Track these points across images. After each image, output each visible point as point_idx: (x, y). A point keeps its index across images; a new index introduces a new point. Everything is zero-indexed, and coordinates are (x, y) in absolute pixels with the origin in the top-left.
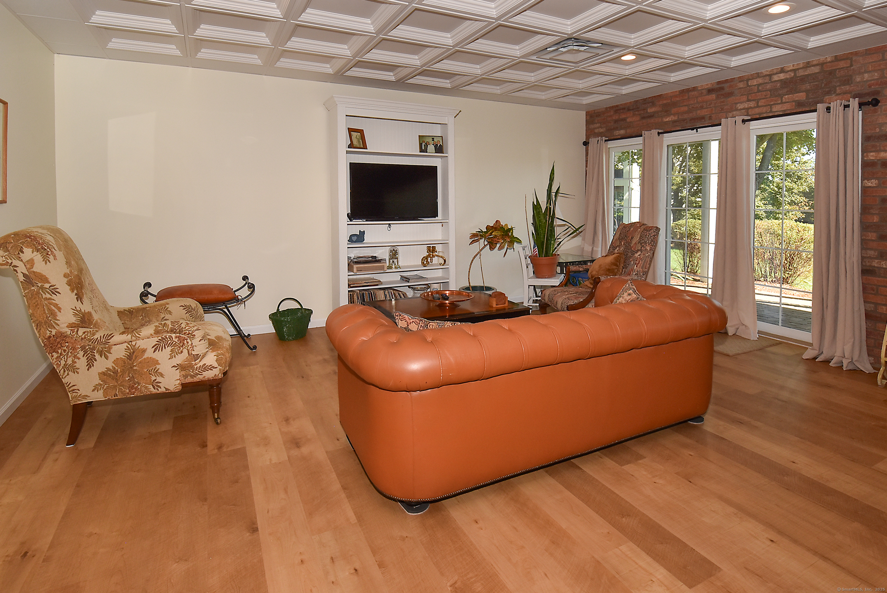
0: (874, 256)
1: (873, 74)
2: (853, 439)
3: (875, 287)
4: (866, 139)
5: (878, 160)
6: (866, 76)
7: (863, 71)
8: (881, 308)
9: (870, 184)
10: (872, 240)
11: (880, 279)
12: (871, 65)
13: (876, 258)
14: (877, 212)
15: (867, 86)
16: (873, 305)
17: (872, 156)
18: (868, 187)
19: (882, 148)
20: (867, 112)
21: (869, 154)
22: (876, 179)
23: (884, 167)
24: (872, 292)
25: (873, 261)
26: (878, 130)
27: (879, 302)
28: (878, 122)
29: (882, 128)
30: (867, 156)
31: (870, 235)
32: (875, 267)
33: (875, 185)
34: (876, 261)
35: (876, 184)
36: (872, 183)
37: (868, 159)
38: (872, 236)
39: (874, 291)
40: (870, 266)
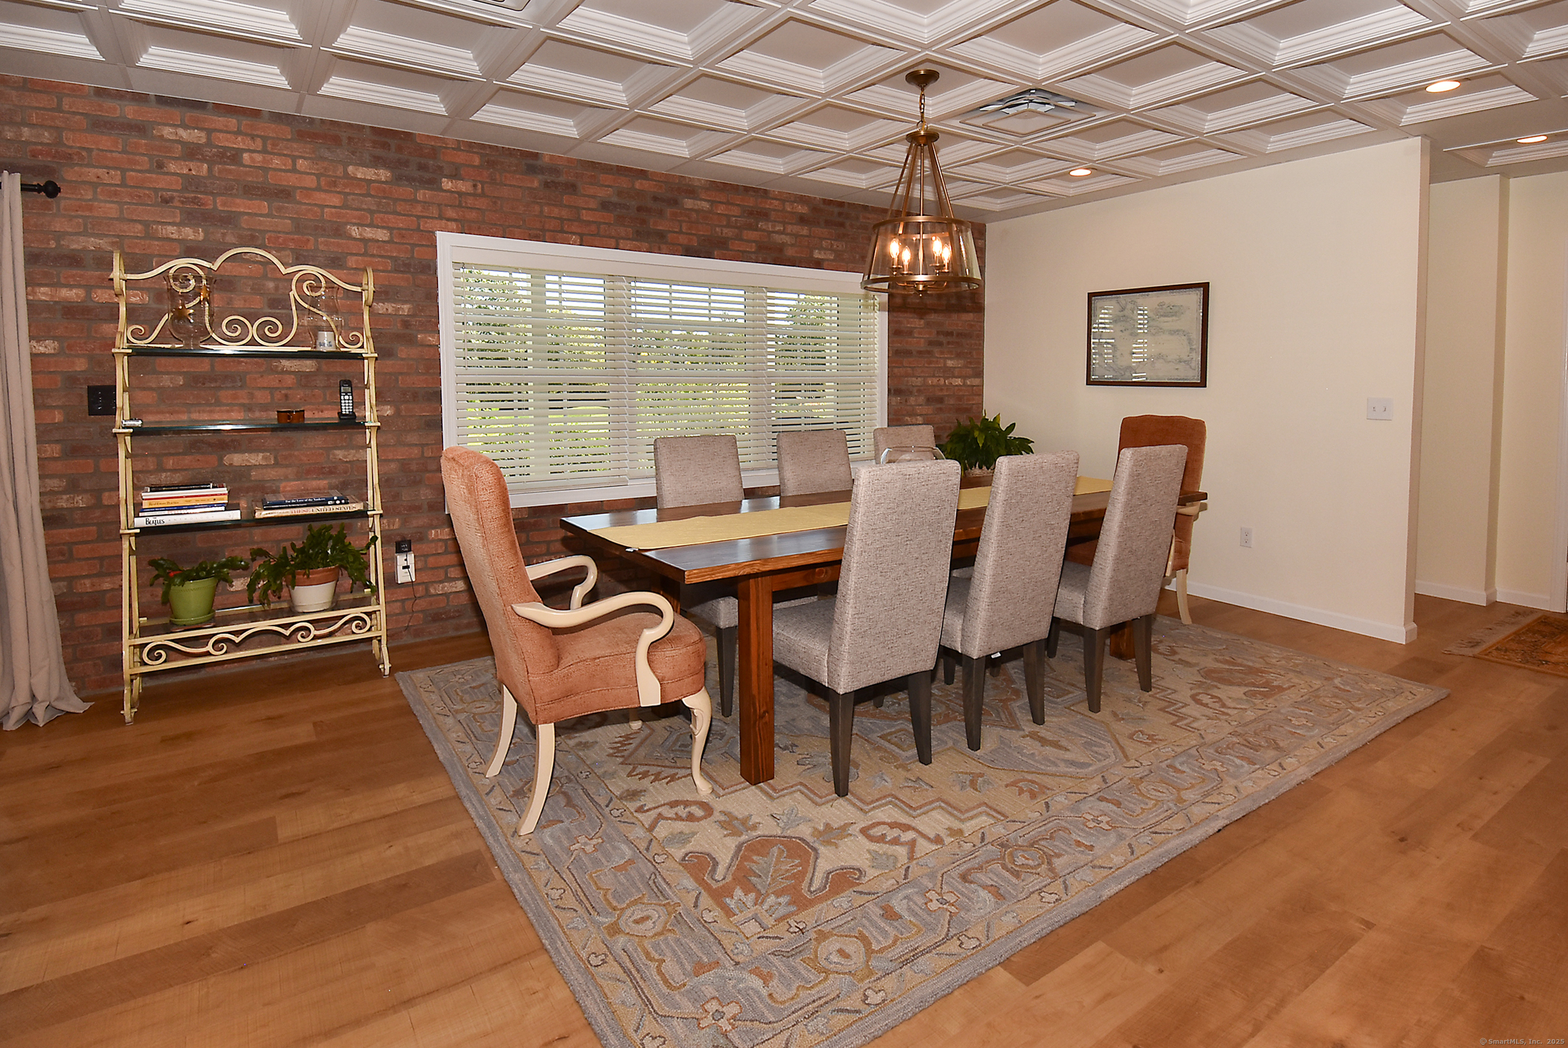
0: (61, 489)
1: (40, 132)
2: (205, 822)
3: (65, 548)
4: (32, 258)
5: (56, 302)
6: (26, 131)
7: (19, 120)
8: (81, 584)
9: (42, 349)
10: (55, 459)
11: (74, 530)
12: (37, 114)
13: (64, 492)
14: (60, 403)
15: (29, 154)
16: (65, 583)
17: (44, 294)
18: (38, 354)
19: (63, 281)
20: (30, 205)
21: (37, 289)
22: (54, 338)
23: (69, 316)
24: (61, 558)
25: (57, 499)
26: (53, 244)
27: (77, 573)
28: (52, 228)
29: (62, 243)
30: (34, 293)
31: (49, 449)
32: (62, 509)
33: (53, 351)
34: (65, 497)
35: (55, 349)
36: (46, 347)
37: (36, 298)
38: (54, 450)
39: (64, 555)
40: (54, 508)
